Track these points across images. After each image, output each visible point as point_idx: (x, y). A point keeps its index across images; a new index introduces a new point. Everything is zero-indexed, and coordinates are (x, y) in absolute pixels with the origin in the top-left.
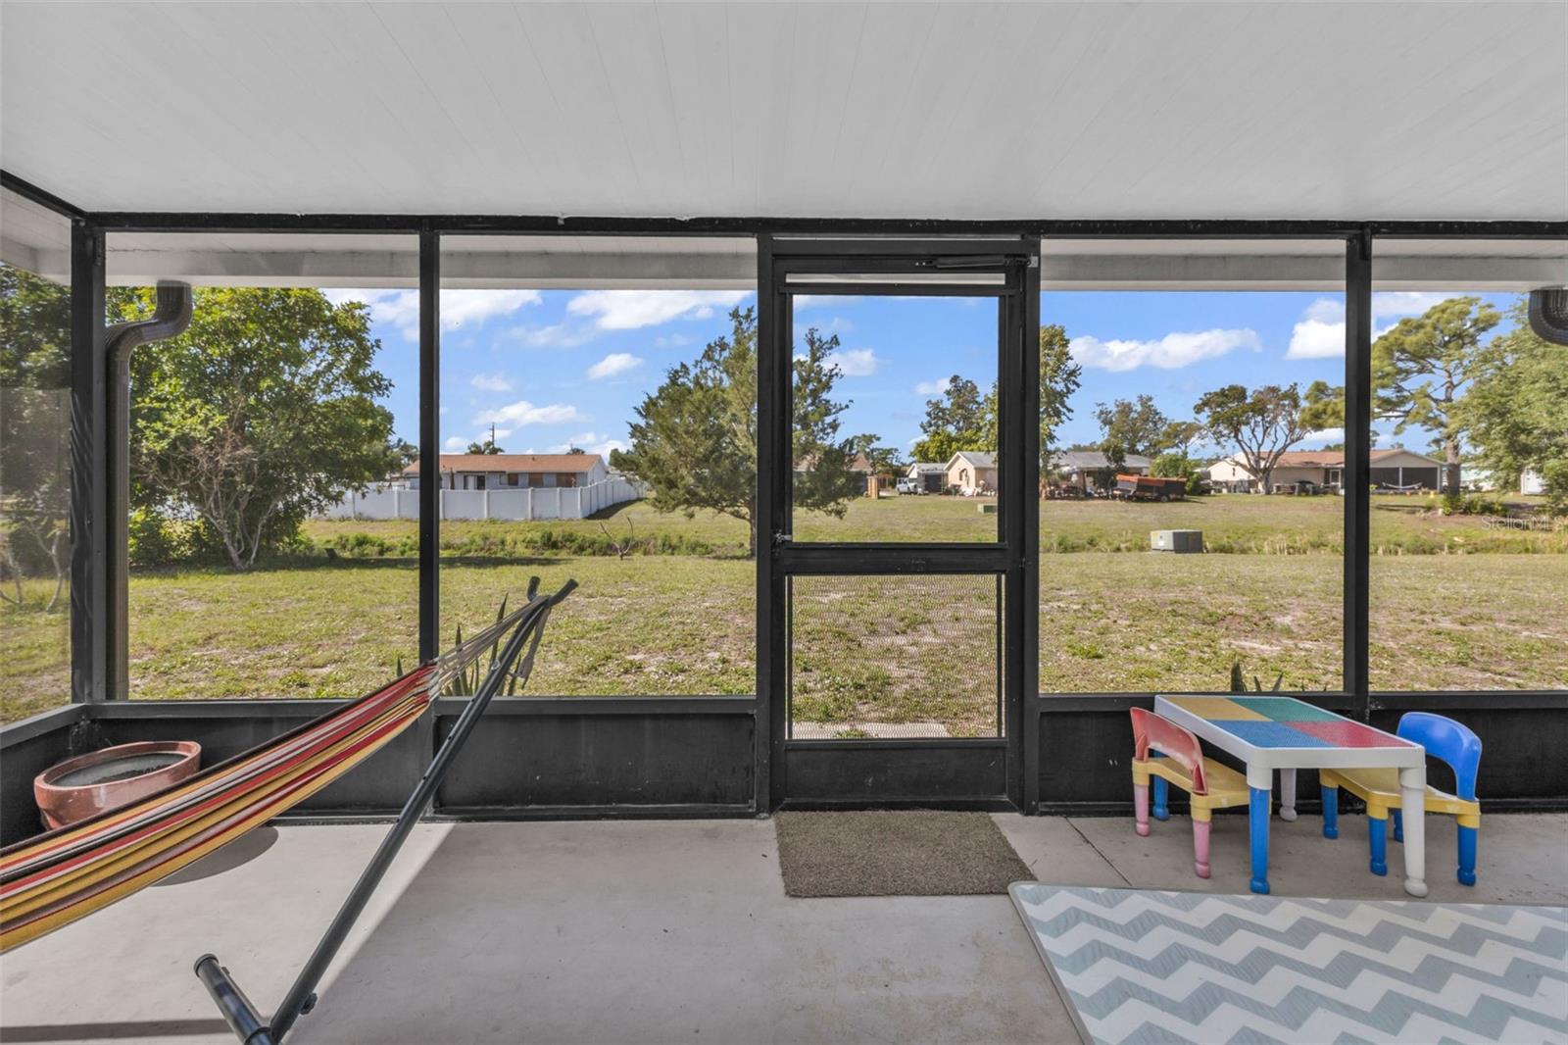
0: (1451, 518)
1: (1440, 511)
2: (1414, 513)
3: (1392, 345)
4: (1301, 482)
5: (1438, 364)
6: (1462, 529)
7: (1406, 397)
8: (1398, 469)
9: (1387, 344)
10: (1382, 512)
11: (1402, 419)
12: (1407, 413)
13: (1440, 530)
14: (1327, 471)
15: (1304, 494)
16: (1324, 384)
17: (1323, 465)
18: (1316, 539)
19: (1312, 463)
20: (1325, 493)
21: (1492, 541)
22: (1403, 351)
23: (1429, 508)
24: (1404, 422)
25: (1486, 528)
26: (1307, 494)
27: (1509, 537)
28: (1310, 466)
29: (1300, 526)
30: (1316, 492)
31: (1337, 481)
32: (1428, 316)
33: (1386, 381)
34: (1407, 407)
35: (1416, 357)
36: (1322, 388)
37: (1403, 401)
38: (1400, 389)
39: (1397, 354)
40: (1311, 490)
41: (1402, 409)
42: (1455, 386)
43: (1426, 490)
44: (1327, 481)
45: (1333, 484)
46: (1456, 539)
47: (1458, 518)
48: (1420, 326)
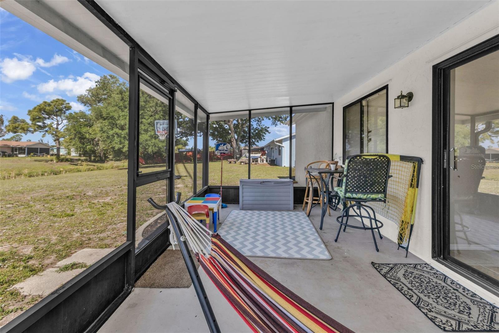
0: (58, 163)
1: (55, 161)
2: (47, 162)
3: (42, 109)
4: (2, 152)
5: (55, 117)
6: (62, 166)
7: (46, 126)
8: (38, 148)
9: (40, 108)
10: (37, 162)
11: (44, 133)
12: (47, 131)
13: (56, 167)
14: (13, 148)
15: (4, 156)
16: (17, 117)
17: (11, 146)
18: (18, 172)
19: (7, 145)
20: (13, 156)
21: (70, 169)
22: (45, 111)
23: (52, 160)
24: (45, 134)
25: (67, 166)
26: (6, 157)
27: (73, 168)
28: (6, 146)
29: (10, 168)
30: (9, 156)
31: (16, 152)
32: (52, 102)
33: (40, 120)
34: (46, 129)
35: (48, 114)
36: (16, 119)
37: (45, 127)
38: (44, 123)
39: (43, 112)
40: (7, 155)
41: (45, 130)
42: (59, 125)
43: (46, 155)
44: (12, 151)
45: (15, 153)
46: (61, 169)
47: (59, 163)
48: (49, 105)
